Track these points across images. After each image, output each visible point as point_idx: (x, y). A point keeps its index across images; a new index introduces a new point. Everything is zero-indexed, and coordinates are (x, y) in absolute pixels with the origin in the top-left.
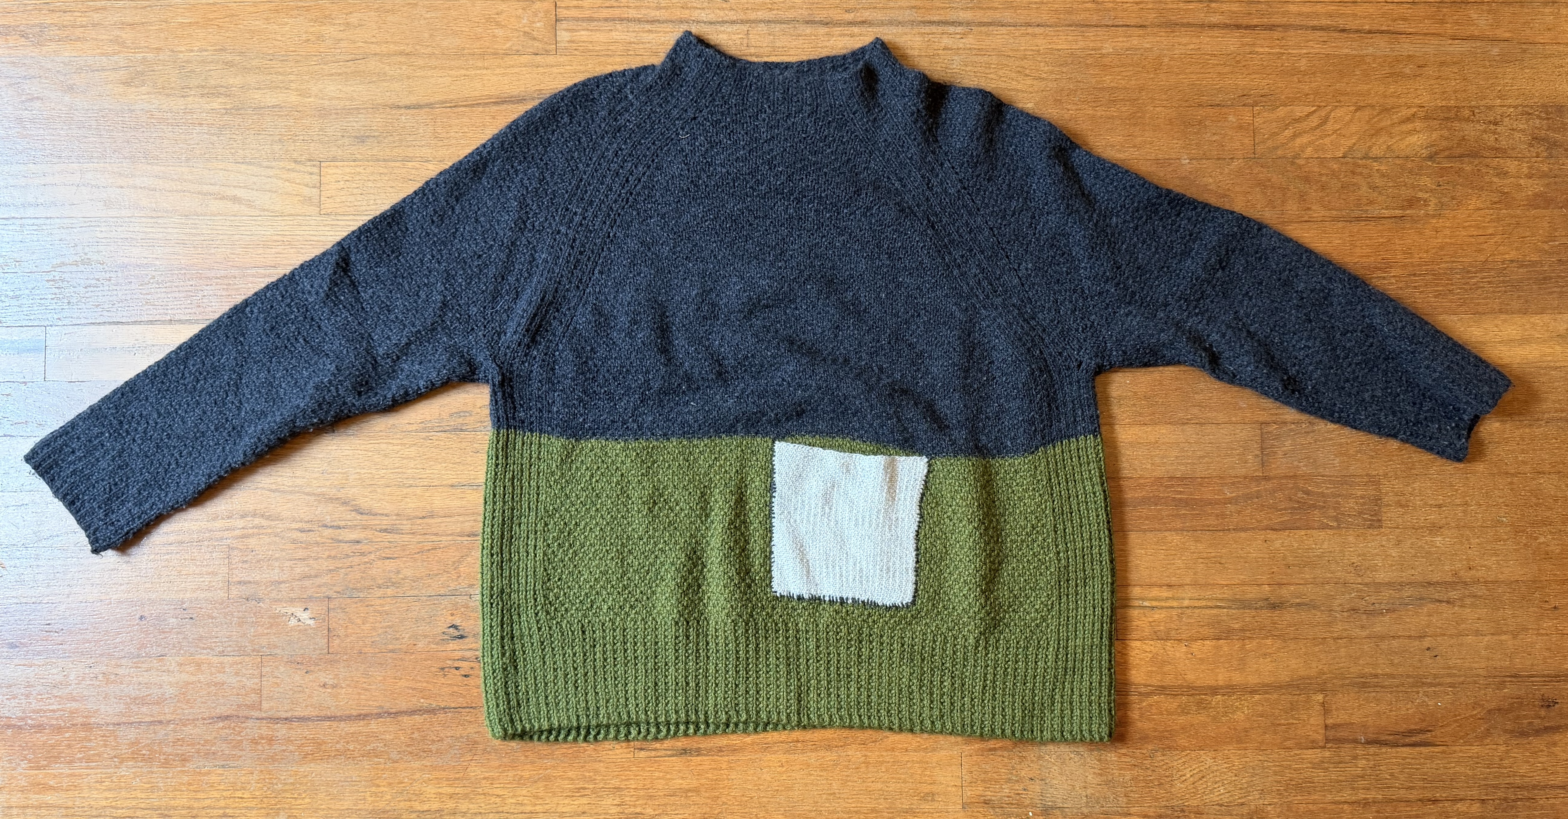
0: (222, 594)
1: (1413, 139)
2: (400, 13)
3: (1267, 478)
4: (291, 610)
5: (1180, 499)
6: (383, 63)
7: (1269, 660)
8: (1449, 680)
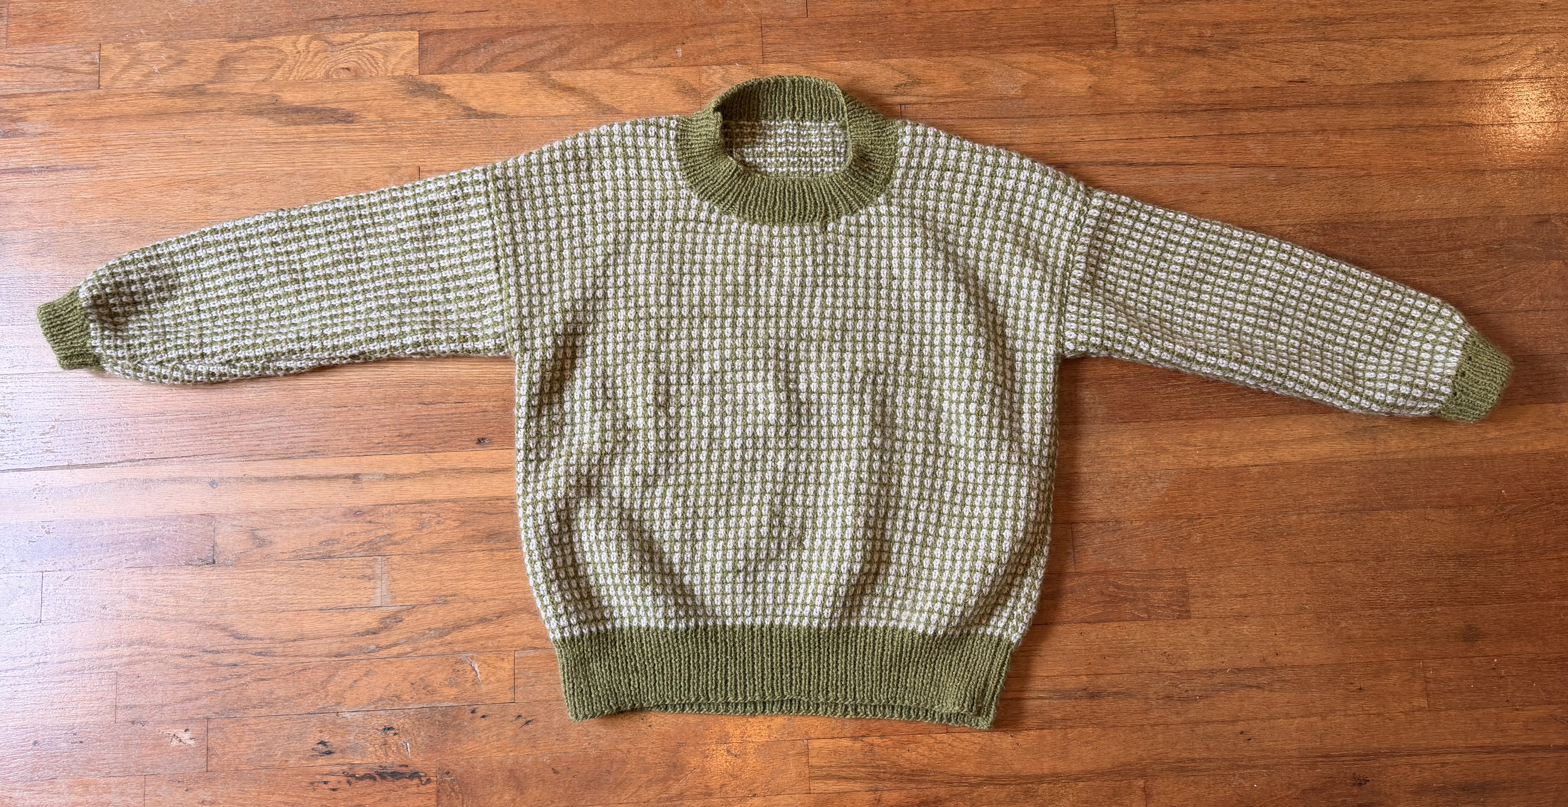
0: (110, 718)
4: (173, 731)
7: (1091, 747)
8: (1263, 762)
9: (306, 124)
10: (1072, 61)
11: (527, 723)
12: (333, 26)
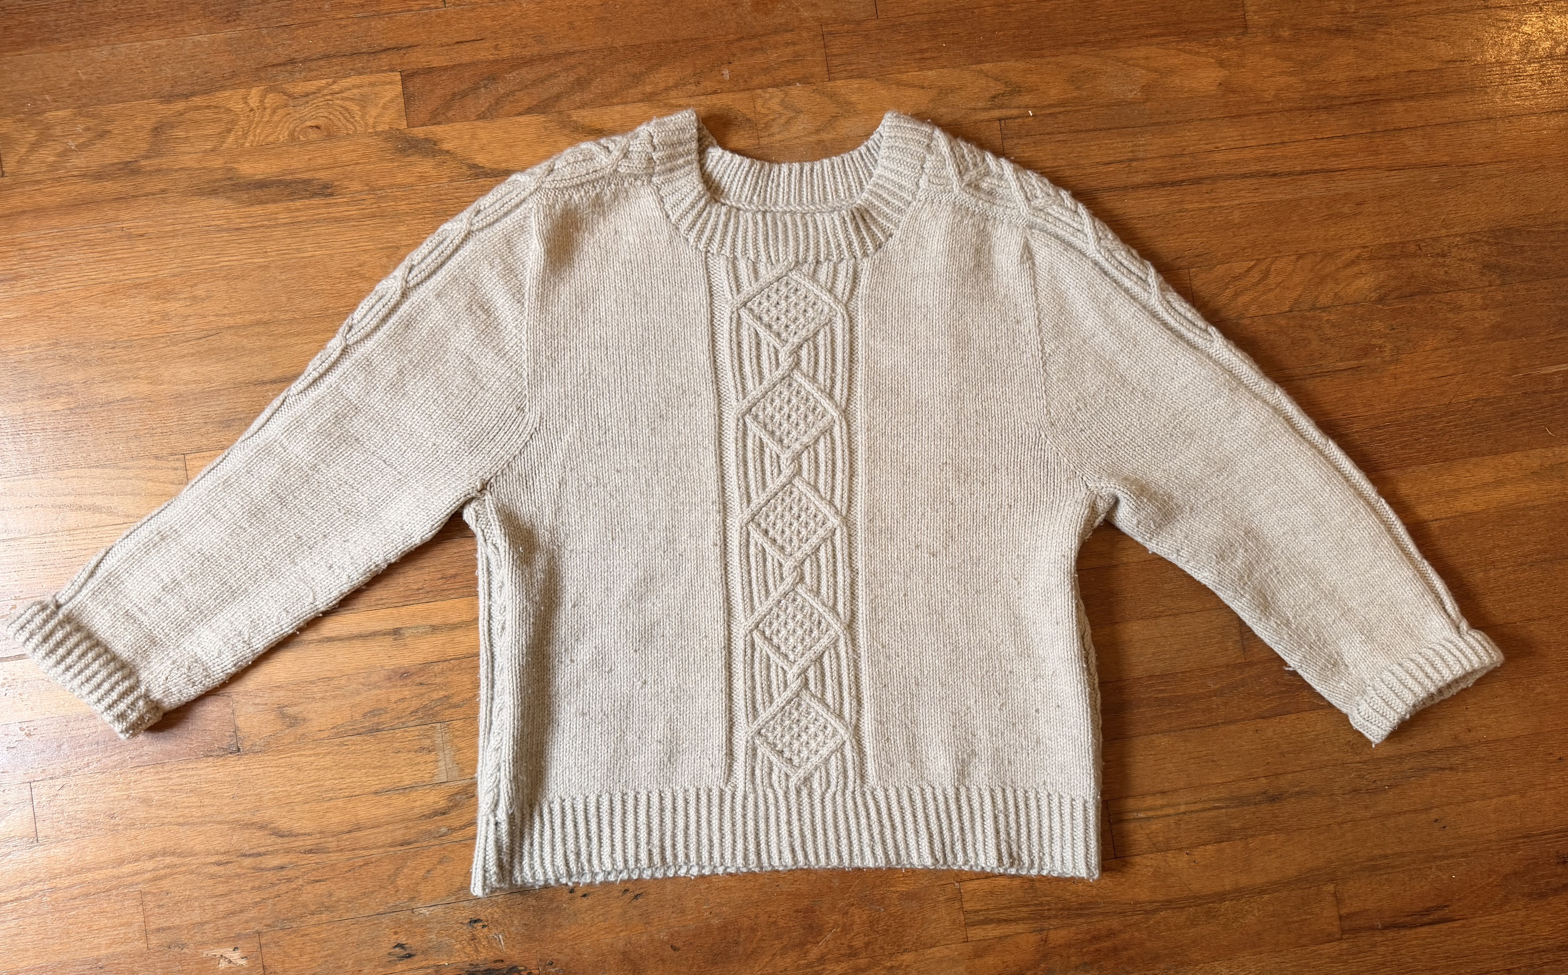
0: (140, 945)
1: (1361, 283)
2: (251, 278)
3: (1250, 664)
4: (218, 952)
5: (1163, 698)
6: (239, 336)
7: (1274, 856)
8: (1460, 850)
9: (274, 201)
10: (1198, 53)
11: (636, 897)
12: (291, 73)
